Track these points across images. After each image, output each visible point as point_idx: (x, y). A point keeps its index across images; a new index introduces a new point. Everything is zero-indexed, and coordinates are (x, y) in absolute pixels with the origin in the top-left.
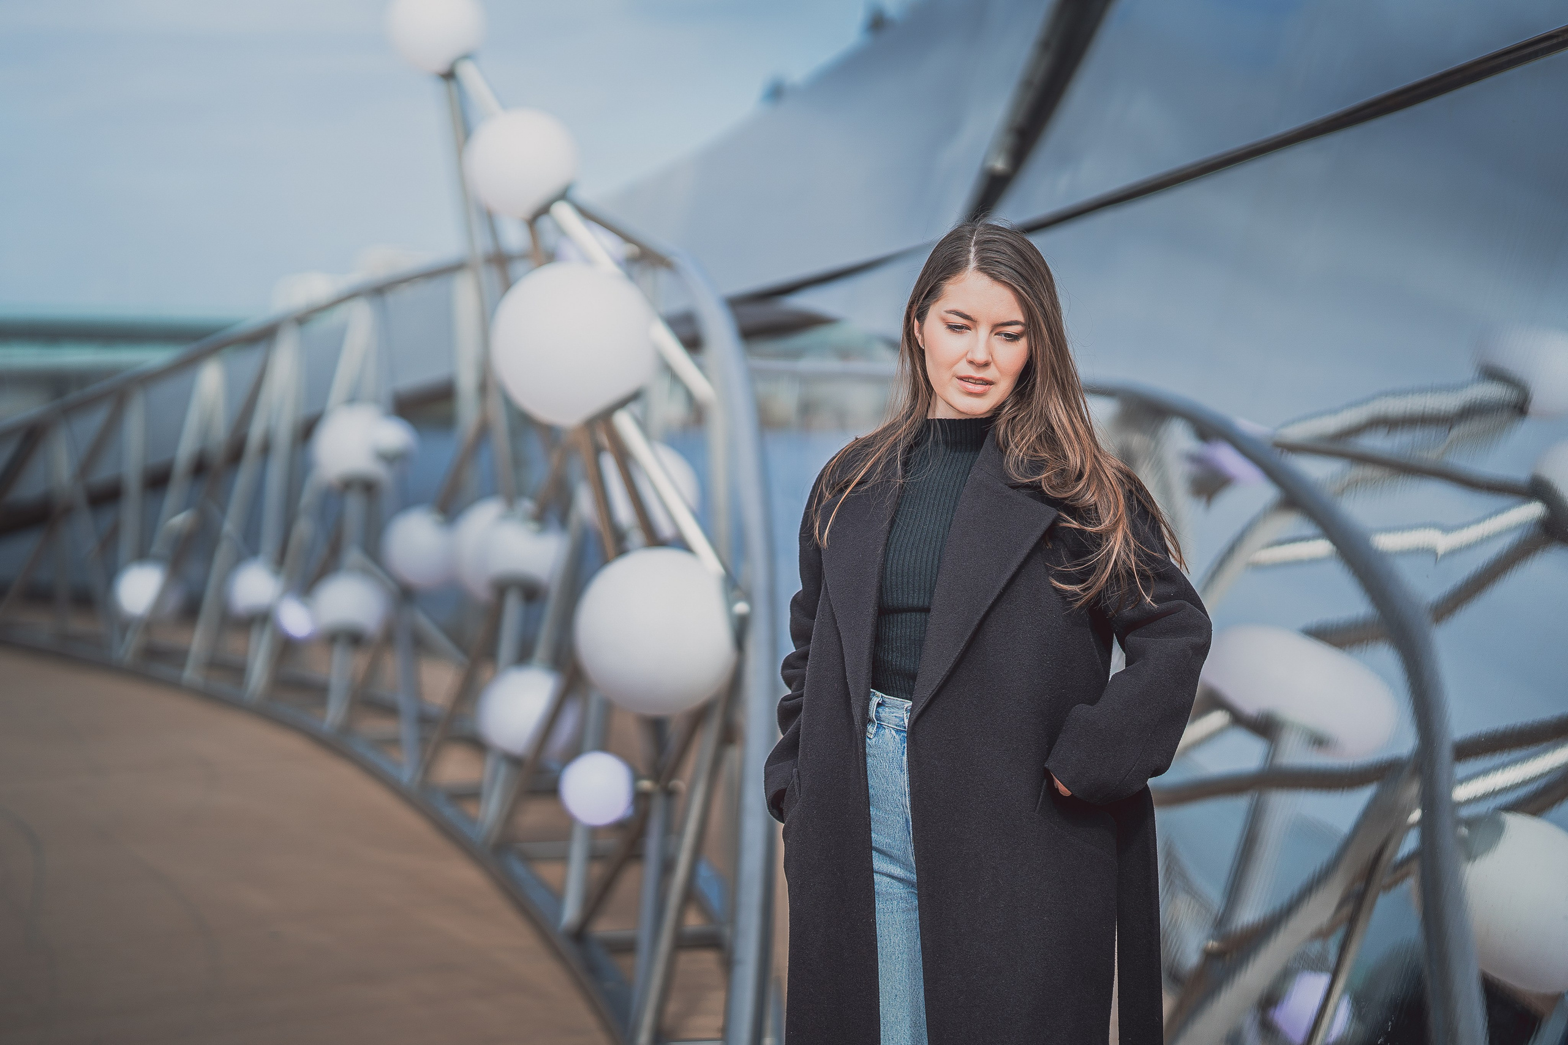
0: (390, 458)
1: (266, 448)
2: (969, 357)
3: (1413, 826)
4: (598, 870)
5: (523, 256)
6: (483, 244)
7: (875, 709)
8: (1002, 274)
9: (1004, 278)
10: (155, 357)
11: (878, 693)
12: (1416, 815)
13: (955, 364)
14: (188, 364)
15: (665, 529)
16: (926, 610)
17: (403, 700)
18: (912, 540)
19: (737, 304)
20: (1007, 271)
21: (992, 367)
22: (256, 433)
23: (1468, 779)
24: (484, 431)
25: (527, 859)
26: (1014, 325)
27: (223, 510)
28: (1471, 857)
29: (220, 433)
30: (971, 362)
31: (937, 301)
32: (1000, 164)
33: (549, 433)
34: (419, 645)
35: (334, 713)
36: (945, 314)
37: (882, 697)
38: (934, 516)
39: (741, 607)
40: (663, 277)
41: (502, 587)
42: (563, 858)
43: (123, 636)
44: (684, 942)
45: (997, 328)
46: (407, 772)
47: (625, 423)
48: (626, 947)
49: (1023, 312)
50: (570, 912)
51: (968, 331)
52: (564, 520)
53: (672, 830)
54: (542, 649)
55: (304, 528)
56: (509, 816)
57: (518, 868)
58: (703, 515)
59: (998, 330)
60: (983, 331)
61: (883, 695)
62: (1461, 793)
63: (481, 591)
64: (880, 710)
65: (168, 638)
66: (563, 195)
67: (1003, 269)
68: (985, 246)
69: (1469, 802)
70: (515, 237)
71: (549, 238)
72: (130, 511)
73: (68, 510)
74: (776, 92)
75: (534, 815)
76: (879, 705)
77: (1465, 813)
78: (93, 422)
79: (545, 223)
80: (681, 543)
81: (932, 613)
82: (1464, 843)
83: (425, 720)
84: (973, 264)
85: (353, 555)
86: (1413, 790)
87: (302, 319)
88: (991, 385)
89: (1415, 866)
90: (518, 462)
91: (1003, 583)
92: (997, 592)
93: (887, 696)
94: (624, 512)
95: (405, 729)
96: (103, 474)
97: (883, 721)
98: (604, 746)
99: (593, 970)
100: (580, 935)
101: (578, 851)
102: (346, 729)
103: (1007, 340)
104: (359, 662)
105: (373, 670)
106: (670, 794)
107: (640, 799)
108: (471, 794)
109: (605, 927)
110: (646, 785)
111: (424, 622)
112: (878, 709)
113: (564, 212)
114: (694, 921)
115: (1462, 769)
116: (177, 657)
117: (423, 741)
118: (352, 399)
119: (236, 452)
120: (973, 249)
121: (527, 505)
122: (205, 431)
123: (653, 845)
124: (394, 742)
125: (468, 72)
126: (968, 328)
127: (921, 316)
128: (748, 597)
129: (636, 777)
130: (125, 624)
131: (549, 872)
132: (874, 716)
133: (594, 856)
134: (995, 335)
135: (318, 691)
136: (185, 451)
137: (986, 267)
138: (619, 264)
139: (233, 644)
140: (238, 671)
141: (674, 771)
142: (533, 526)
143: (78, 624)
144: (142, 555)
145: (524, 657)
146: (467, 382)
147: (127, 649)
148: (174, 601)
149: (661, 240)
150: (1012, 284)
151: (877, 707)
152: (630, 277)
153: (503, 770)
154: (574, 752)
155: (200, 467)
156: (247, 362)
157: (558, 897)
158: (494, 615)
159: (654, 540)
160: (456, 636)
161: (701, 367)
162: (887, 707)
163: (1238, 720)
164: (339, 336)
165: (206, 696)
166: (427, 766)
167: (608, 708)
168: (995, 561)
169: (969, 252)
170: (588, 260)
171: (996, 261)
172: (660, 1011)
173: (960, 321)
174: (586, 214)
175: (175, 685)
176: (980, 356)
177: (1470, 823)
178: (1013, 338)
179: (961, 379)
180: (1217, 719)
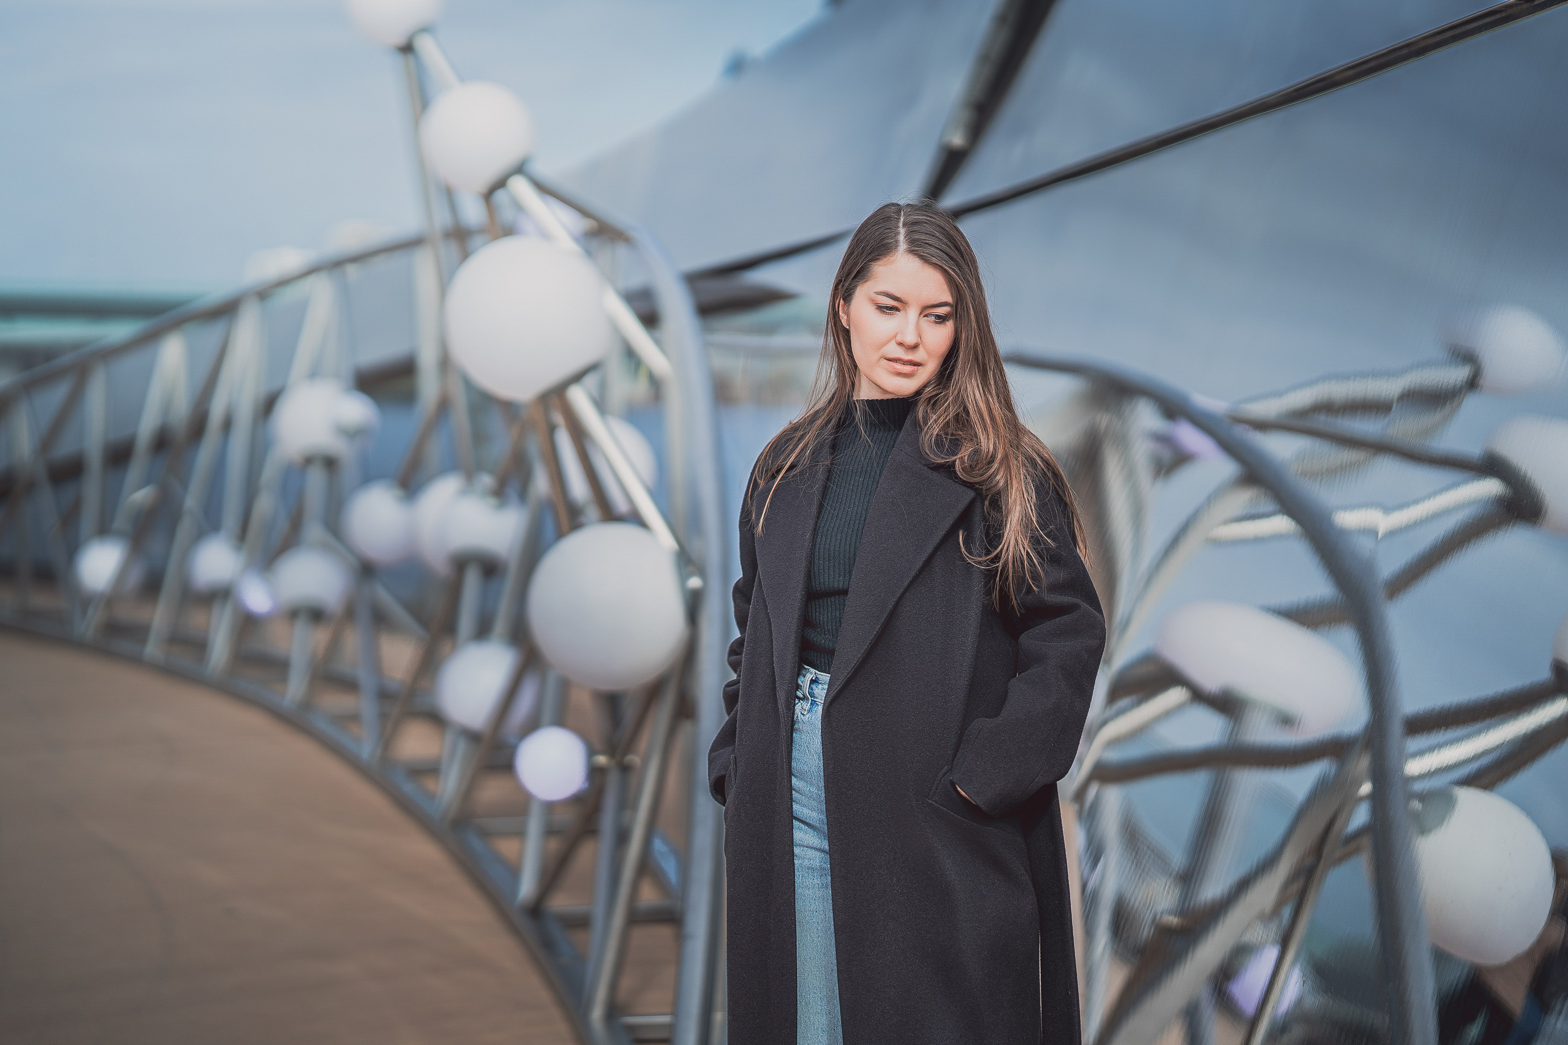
0: (352, 434)
1: (228, 424)
2: (899, 338)
3: (1362, 799)
4: (554, 845)
5: (481, 231)
6: (442, 218)
7: (808, 686)
8: (933, 257)
9: (934, 260)
10: (118, 331)
11: (812, 670)
12: (1366, 788)
13: (884, 345)
14: (150, 338)
15: (621, 505)
16: (844, 592)
17: (363, 675)
18: (837, 524)
19: (694, 279)
20: (937, 253)
21: (921, 349)
22: (217, 410)
23: (1421, 753)
24: (444, 406)
25: (485, 834)
26: (943, 306)
27: (185, 485)
28: (1424, 831)
29: (182, 409)
30: (900, 344)
31: (867, 281)
32: (957, 140)
33: (509, 408)
34: (380, 620)
35: (295, 688)
36: (874, 296)
37: (815, 673)
38: (858, 498)
39: (695, 582)
40: (622, 252)
41: (462, 562)
42: (520, 834)
43: (84, 612)
44: (636, 918)
45: (926, 310)
46: (366, 749)
47: (579, 398)
48: (580, 922)
49: (952, 294)
50: (527, 887)
51: (898, 312)
52: (523, 494)
53: (626, 803)
54: (501, 625)
55: (265, 504)
56: (468, 792)
57: (476, 843)
58: (660, 492)
59: (927, 312)
60: (912, 313)
61: (817, 672)
62: (1414, 767)
63: (440, 565)
64: (814, 686)
65: (129, 613)
66: (520, 169)
67: (933, 250)
68: (915, 228)
69: (1422, 777)
70: (473, 212)
71: (507, 214)
72: (92, 488)
73: (31, 486)
74: (737, 66)
75: (492, 790)
76: (813, 681)
77: (1418, 787)
78: (55, 396)
79: (500, 196)
80: (636, 519)
81: (849, 595)
82: (1416, 816)
83: (384, 695)
84: (903, 245)
85: (314, 530)
86: (1363, 763)
87: (263, 294)
88: (919, 366)
89: (1366, 842)
90: (479, 437)
91: (919, 564)
92: (913, 573)
93: (819, 673)
94: (578, 487)
95: (365, 705)
96: (64, 449)
97: (817, 698)
98: (561, 721)
99: (548, 945)
100: (535, 910)
101: (534, 826)
102: (306, 705)
103: (936, 323)
104: (320, 637)
105: (334, 646)
106: (625, 769)
107: (595, 773)
108: (429, 770)
109: (561, 903)
110: (602, 760)
111: (384, 596)
112: (812, 686)
113: (520, 186)
114: (649, 896)
115: (1415, 743)
116: (139, 632)
117: (383, 716)
118: (314, 374)
119: (198, 426)
120: (902, 231)
121: (487, 480)
122: (167, 407)
123: (607, 822)
124: (354, 718)
125: (426, 45)
126: (897, 309)
127: (848, 297)
128: (702, 573)
129: (591, 752)
130: (86, 600)
131: (507, 847)
132: (807, 692)
133: (550, 831)
134: (924, 316)
135: (279, 667)
136: (146, 427)
137: (916, 248)
138: (577, 239)
139: (196, 619)
140: (200, 646)
141: (629, 746)
142: (492, 501)
143: (40, 600)
144: (104, 531)
145: (483, 631)
146: (428, 360)
147: (88, 625)
148: (135, 577)
149: (620, 215)
150: (943, 266)
151: (810, 684)
152: (589, 253)
153: (462, 746)
154: (532, 726)
155: (162, 442)
156: (210, 336)
157: (515, 872)
158: (455, 589)
159: (609, 514)
160: (417, 612)
161: (658, 342)
162: (820, 683)
163: (1199, 696)
164: (301, 310)
165: (168, 671)
166: (387, 740)
167: (565, 685)
168: (912, 543)
169: (898, 233)
170: (545, 235)
171: (926, 243)
172: (613, 987)
173: (891, 302)
174: (543, 188)
175: (137, 661)
176: (910, 339)
177: (1423, 797)
178: (941, 319)
179: (889, 360)
180: (1175, 696)
